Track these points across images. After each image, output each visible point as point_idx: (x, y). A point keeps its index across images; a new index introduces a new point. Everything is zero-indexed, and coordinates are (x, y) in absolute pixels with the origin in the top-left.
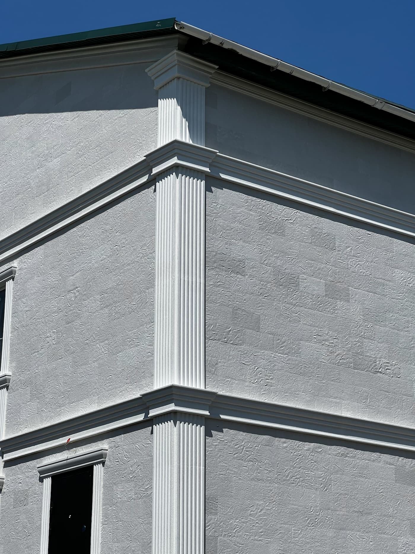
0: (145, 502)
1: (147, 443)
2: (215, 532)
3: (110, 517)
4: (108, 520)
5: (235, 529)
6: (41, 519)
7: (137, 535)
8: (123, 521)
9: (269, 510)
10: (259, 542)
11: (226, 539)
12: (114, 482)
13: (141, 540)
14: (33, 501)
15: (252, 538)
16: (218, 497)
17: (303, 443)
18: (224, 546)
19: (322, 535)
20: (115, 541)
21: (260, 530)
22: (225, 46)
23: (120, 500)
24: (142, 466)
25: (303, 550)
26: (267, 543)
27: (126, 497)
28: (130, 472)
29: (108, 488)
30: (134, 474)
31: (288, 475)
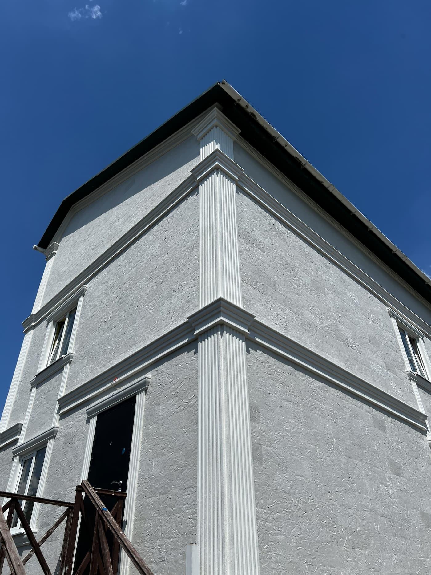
0: (189, 412)
1: (192, 359)
2: (260, 440)
3: (150, 434)
4: (148, 438)
5: (275, 441)
6: (84, 452)
7: (180, 445)
8: (164, 435)
9: (299, 430)
10: (295, 457)
11: (269, 449)
12: (156, 403)
13: (185, 449)
14: (80, 439)
15: (289, 452)
16: (260, 408)
17: (315, 381)
18: (268, 456)
19: (338, 460)
20: (155, 456)
21: (294, 446)
22: (249, 110)
23: (162, 417)
24: (185, 381)
25: (327, 470)
26: (301, 459)
27: (168, 412)
28: (172, 390)
29: (149, 410)
30: (177, 390)
31: (309, 403)
